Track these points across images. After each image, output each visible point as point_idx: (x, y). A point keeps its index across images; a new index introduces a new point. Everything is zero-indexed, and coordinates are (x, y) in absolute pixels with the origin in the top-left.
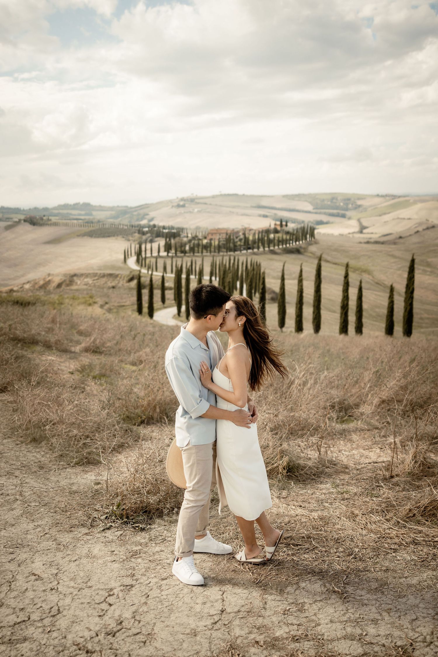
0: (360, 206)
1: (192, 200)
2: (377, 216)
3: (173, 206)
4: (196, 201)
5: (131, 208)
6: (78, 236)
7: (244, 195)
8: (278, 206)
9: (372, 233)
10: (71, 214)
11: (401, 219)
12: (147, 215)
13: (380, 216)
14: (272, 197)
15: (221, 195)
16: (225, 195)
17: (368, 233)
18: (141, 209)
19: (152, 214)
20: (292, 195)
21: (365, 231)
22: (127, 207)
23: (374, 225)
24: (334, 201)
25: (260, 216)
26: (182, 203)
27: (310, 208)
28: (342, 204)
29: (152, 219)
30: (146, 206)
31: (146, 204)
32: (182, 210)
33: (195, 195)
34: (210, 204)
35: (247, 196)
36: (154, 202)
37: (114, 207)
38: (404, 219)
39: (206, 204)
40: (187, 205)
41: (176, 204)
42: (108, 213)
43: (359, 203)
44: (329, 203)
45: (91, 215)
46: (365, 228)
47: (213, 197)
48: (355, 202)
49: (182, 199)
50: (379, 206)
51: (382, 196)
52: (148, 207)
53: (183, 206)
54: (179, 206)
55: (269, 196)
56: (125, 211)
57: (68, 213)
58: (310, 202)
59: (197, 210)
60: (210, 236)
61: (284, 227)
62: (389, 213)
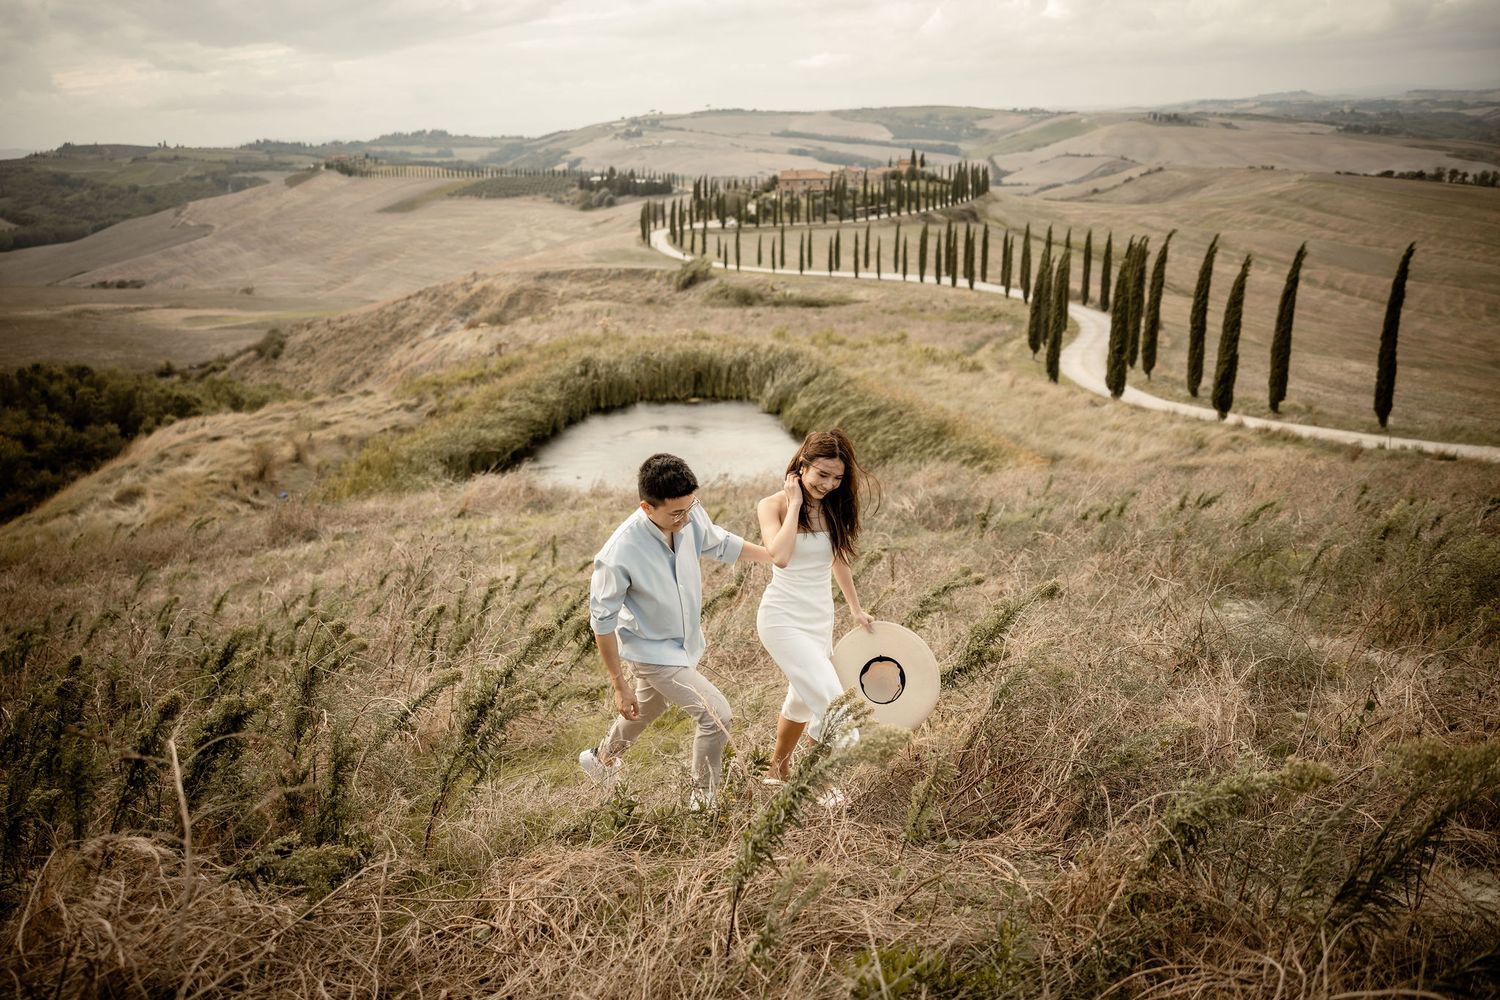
0: (983, 132)
1: (655, 123)
2: (1020, 150)
3: (617, 135)
4: (661, 123)
5: (530, 140)
6: (451, 195)
7: (754, 111)
8: (825, 132)
9: (1020, 184)
10: (408, 154)
11: (1074, 155)
12: (568, 153)
13: (1031, 150)
14: (810, 114)
15: (710, 111)
16: (717, 112)
17: (1012, 185)
18: (553, 141)
19: (576, 152)
20: (851, 111)
21: (1005, 180)
22: (521, 138)
23: (1021, 169)
24: (932, 122)
25: (792, 152)
26: (633, 129)
27: (887, 136)
28: (947, 128)
29: (578, 161)
30: (561, 136)
31: (561, 132)
32: (636, 143)
33: (657, 112)
34: (691, 131)
35: (761, 113)
36: (578, 126)
37: (494, 139)
38: (1078, 156)
39: (681, 129)
40: (644, 133)
41: (623, 131)
42: (484, 152)
43: (981, 125)
44: (923, 126)
45: (451, 155)
46: (1006, 173)
47: (695, 115)
48: (973, 125)
49: (634, 121)
50: (1022, 131)
51: (1023, 112)
52: (565, 138)
53: (639, 134)
54: (628, 135)
55: (804, 114)
56: (518, 146)
57: (401, 153)
58: (886, 125)
59: (667, 141)
60: (783, 187)
61: (918, 167)
62: (1046, 145)
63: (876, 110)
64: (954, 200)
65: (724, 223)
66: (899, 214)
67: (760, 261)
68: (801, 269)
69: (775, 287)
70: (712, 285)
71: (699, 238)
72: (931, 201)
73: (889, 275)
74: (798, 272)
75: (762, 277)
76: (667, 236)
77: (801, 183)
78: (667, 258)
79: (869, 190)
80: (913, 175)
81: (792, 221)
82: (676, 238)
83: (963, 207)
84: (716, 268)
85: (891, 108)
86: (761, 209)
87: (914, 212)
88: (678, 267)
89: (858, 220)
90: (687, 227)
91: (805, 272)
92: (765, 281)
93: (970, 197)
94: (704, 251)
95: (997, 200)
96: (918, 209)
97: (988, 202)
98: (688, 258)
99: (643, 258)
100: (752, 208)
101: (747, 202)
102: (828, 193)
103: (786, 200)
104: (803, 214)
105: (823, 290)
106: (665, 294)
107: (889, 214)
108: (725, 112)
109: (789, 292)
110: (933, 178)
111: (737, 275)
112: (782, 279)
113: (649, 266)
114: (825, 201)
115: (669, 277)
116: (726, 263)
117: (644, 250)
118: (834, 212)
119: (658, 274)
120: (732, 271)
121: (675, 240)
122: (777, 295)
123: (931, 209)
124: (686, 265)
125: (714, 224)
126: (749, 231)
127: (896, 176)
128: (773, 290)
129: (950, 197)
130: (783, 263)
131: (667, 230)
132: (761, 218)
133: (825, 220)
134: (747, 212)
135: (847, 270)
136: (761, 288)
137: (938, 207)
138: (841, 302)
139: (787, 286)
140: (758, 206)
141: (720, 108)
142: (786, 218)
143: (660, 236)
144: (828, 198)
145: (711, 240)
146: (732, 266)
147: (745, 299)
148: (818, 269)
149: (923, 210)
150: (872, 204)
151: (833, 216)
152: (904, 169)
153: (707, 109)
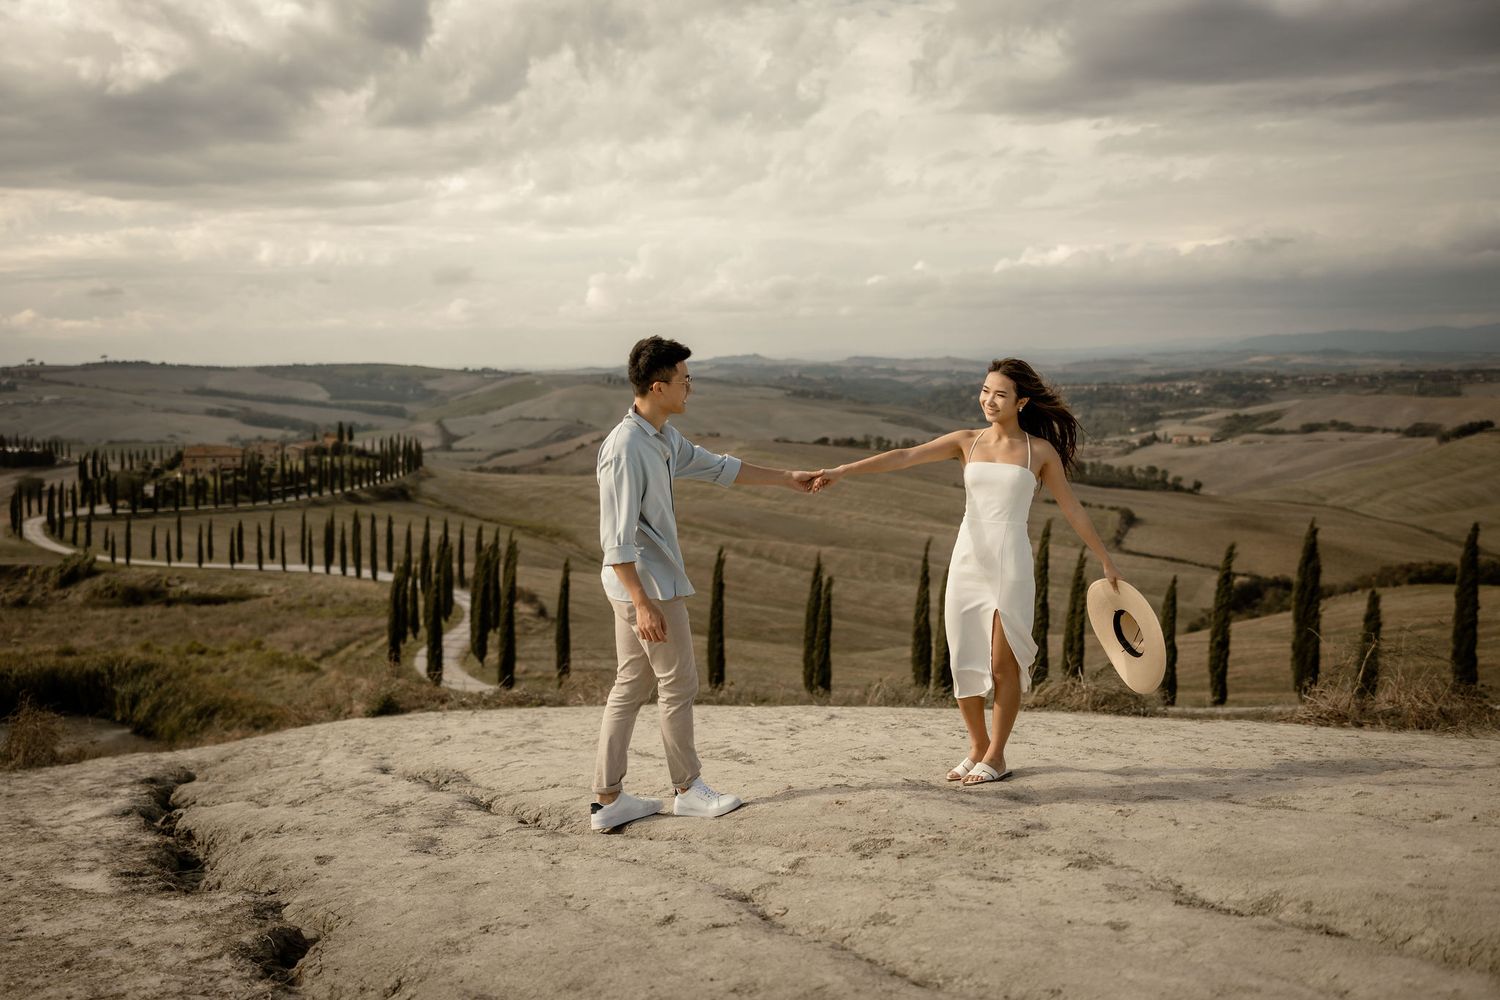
0: (432, 393)
1: (34, 376)
2: (472, 413)
9: (472, 450)
11: (528, 419)
13: (483, 413)
14: (233, 370)
15: (106, 363)
16: (116, 364)
17: (463, 450)
20: (280, 368)
21: (455, 446)
23: (473, 433)
25: (208, 412)
26: (9, 382)
27: (323, 395)
28: (392, 388)
33: (37, 362)
34: (82, 386)
35: (172, 367)
38: (533, 420)
39: (69, 384)
40: (20, 387)
43: (430, 385)
44: (364, 385)
46: (456, 438)
47: (88, 366)
48: (420, 384)
49: (5, 372)
50: (474, 392)
51: (476, 372)
55: (225, 370)
58: (322, 384)
59: (47, 398)
60: (188, 464)
61: (346, 440)
62: (500, 408)
63: (310, 367)
64: (383, 477)
65: (114, 507)
66: (320, 493)
67: (153, 554)
68: (200, 562)
69: (171, 582)
70: (99, 582)
71: (81, 525)
72: (356, 479)
73: (297, 567)
74: (195, 565)
75: (155, 571)
76: (43, 525)
77: (209, 460)
78: (43, 551)
79: (287, 467)
80: (338, 450)
81: (196, 505)
82: (54, 528)
83: (392, 484)
84: (102, 562)
85: (327, 365)
86: (161, 491)
87: (337, 491)
88: (59, 562)
89: (274, 502)
90: (68, 514)
91: (205, 565)
92: (158, 575)
93: (401, 474)
94: (88, 542)
95: (430, 476)
96: (342, 488)
97: (422, 479)
98: (67, 551)
99: (13, 552)
100: (149, 489)
101: (143, 484)
102: (238, 471)
103: (190, 480)
104: (210, 496)
105: (224, 584)
106: (37, 595)
107: (309, 495)
108: (125, 364)
109: (185, 587)
110: (362, 453)
111: (126, 570)
112: (177, 574)
113: (20, 562)
114: (235, 481)
115: (47, 573)
116: (113, 557)
117: (14, 542)
118: (246, 493)
119: (30, 571)
120: (122, 565)
121: (53, 531)
122: (173, 592)
123: (357, 487)
124: (66, 559)
125: (103, 509)
126: (147, 516)
127: (321, 452)
128: (168, 585)
129: (378, 474)
130: (180, 556)
131: (43, 519)
132: (160, 501)
133: (235, 502)
134: (144, 495)
135: (250, 562)
136: (154, 583)
137: (365, 485)
138: (241, 597)
139: (182, 581)
140: (157, 489)
141: (120, 359)
142: (190, 498)
143: (34, 528)
144: (239, 478)
145: (98, 529)
146: (121, 560)
147: (134, 597)
148: (220, 561)
149: (348, 489)
150: (291, 483)
151: (244, 497)
152: (330, 442)
153: (102, 360)
